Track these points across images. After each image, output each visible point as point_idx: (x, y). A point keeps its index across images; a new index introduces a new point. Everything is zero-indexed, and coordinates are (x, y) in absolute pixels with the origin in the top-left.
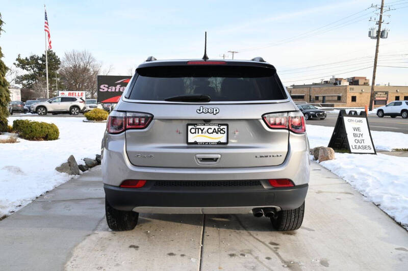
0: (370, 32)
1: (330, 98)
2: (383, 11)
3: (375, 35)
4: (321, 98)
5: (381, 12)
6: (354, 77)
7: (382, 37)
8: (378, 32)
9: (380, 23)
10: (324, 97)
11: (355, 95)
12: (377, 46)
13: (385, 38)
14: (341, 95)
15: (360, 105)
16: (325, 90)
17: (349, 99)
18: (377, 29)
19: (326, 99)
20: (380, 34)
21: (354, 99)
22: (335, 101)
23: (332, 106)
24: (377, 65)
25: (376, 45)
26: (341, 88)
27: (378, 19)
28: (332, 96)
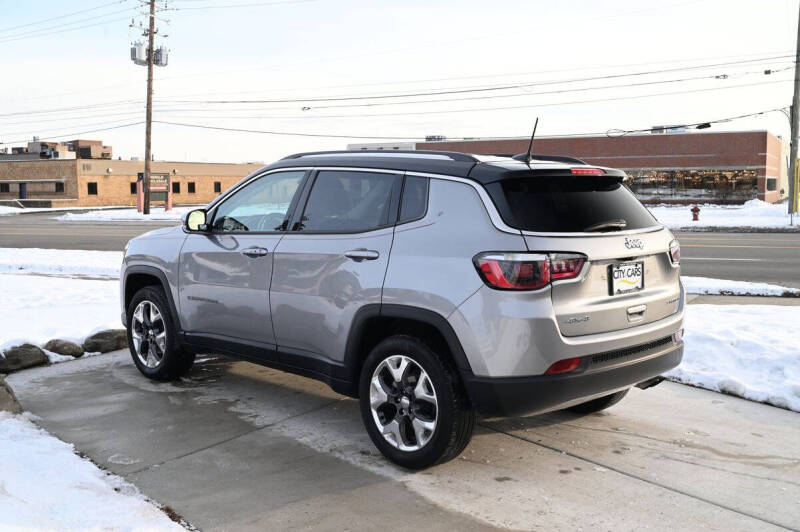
0: (133, 52)
1: (39, 188)
2: (156, 9)
3: (144, 57)
4: (14, 188)
5: (152, 12)
6: (77, 141)
7: (157, 62)
8: (150, 50)
9: (150, 33)
10: (22, 185)
11: (94, 181)
12: (150, 80)
13: (162, 65)
14: (63, 180)
15: (106, 203)
16: (23, 170)
17: (83, 190)
18: (147, 45)
19: (29, 188)
20: (153, 58)
21: (92, 188)
22: (49, 194)
23: (48, 204)
24: (153, 119)
25: (146, 78)
26: (62, 165)
27: (147, 25)
28: (42, 183)
